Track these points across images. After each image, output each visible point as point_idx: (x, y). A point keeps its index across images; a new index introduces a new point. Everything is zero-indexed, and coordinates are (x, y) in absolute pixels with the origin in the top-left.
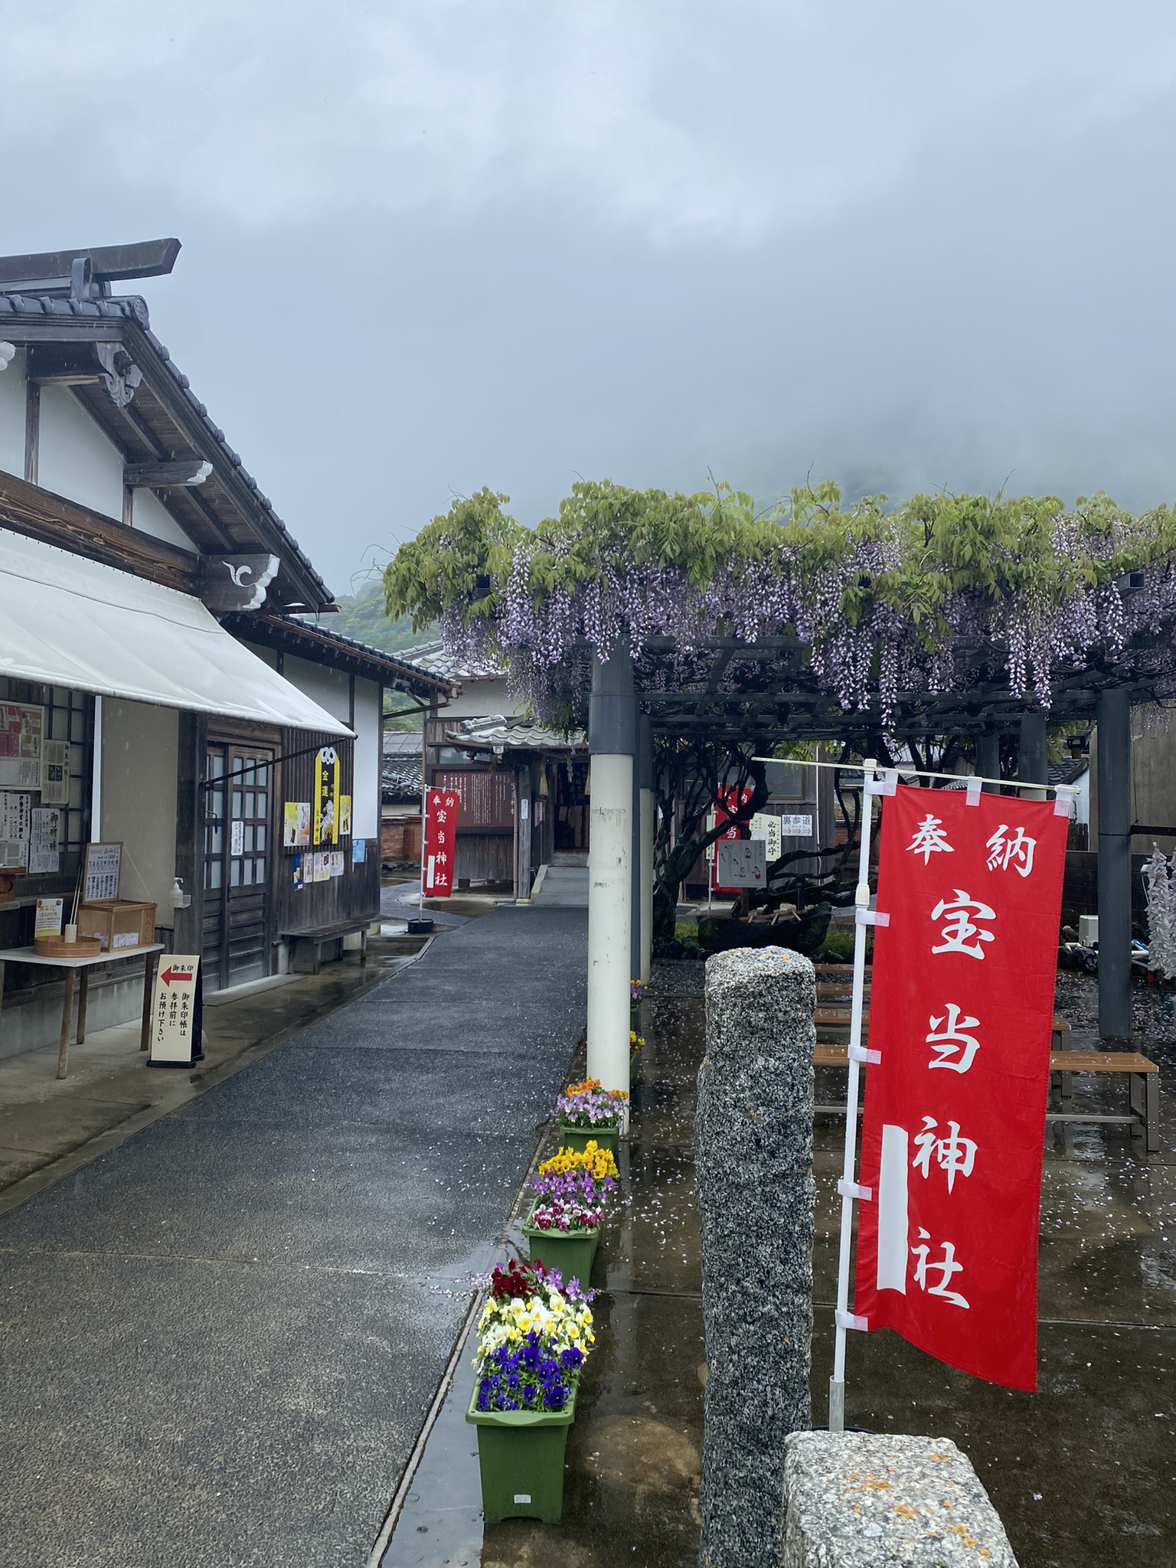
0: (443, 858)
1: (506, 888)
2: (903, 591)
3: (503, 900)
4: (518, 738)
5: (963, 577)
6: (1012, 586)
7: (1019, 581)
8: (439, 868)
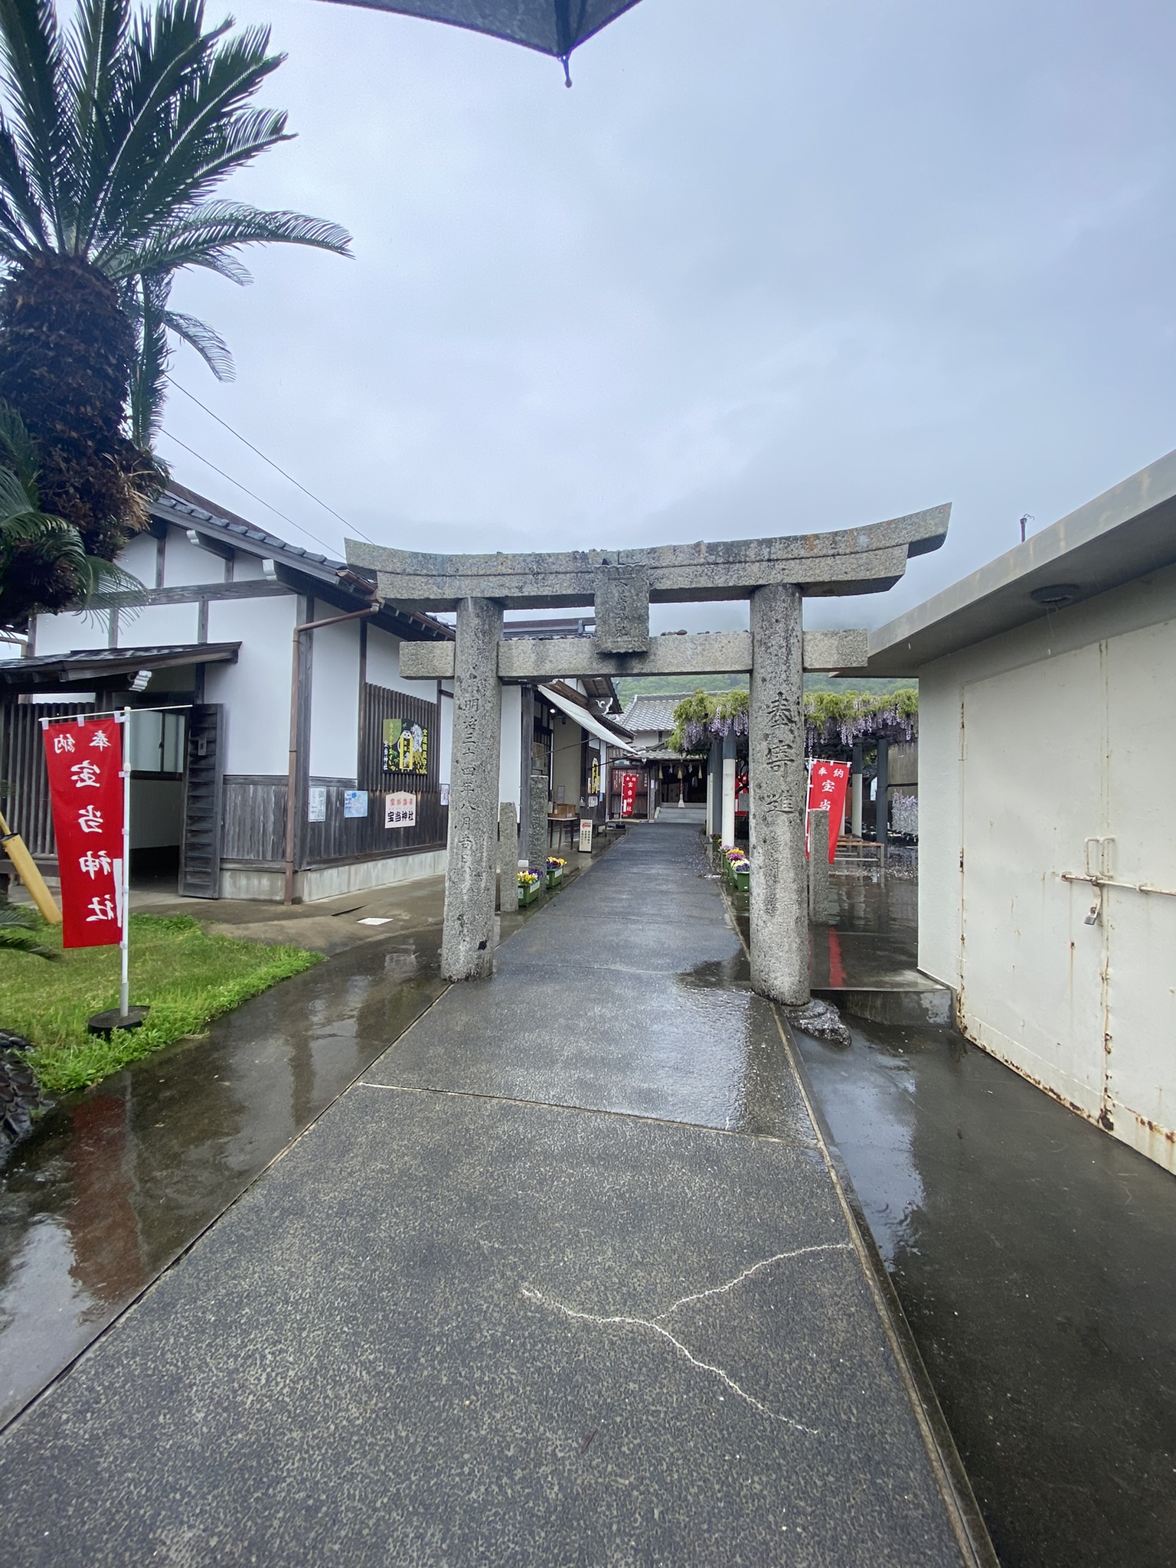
0: (630, 800)
1: (645, 816)
2: (815, 718)
3: (643, 821)
4: (652, 755)
5: (830, 715)
6: (843, 716)
7: (844, 715)
8: (628, 804)
